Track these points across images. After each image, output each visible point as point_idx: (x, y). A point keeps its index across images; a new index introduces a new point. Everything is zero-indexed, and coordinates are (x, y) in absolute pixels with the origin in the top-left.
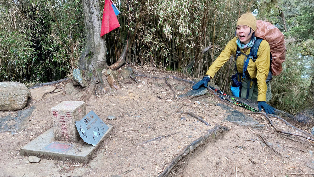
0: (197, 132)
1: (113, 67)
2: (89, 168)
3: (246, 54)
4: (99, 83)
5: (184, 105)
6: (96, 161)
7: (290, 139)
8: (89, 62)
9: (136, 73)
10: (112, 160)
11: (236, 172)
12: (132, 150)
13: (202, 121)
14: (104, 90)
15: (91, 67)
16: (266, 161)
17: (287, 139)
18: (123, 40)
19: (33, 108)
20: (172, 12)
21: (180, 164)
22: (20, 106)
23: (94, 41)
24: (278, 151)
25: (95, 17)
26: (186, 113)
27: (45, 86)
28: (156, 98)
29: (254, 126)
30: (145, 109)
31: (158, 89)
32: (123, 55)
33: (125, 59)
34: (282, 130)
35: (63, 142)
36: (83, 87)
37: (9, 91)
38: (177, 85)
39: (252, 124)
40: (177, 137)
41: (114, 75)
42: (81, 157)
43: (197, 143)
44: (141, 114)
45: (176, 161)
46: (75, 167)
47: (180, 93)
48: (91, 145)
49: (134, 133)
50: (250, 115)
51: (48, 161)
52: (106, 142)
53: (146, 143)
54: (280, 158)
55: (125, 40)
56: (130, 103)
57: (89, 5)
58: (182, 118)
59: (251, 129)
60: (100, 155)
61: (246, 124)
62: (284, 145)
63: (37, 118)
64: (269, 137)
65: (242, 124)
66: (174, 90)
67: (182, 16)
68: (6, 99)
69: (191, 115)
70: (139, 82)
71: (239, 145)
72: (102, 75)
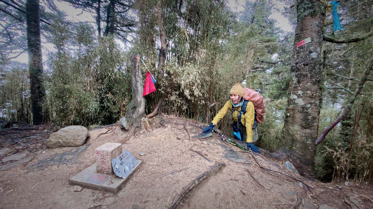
0: (202, 168)
1: (149, 116)
2: (117, 197)
3: (239, 110)
4: (138, 127)
5: (195, 145)
6: (124, 191)
7: (270, 174)
8: (133, 113)
9: (164, 120)
10: (136, 190)
11: (231, 202)
12: (153, 182)
13: (206, 159)
14: (141, 132)
15: (134, 116)
16: (253, 192)
17: (268, 173)
18: (158, 98)
19: (89, 145)
20: (189, 82)
21: (187, 196)
22: (80, 143)
23: (137, 99)
24: (262, 184)
25: (139, 84)
26: (196, 152)
27: (102, 128)
28: (176, 138)
29: (244, 163)
30: (167, 147)
31: (178, 132)
32: (157, 108)
33: (158, 111)
34: (264, 166)
35: (102, 174)
36: (127, 130)
37: (74, 132)
38: (192, 129)
39: (243, 161)
40: (187, 172)
41: (149, 122)
42: (112, 189)
43: (201, 178)
44: (164, 151)
45: (183, 194)
46: (107, 197)
47: (193, 135)
48: (122, 178)
49: (157, 167)
50: (241, 153)
51: (88, 190)
52: (135, 174)
53: (164, 176)
54: (263, 190)
55: (159, 98)
56: (157, 142)
57: (135, 77)
58: (192, 156)
59: (242, 165)
60: (128, 186)
61: (238, 161)
62: (266, 179)
63: (90, 153)
64: (255, 172)
65: (235, 161)
66: (189, 133)
67: (196, 85)
68: (71, 138)
69: (199, 153)
70: (166, 127)
71: (233, 178)
72: (141, 121)
